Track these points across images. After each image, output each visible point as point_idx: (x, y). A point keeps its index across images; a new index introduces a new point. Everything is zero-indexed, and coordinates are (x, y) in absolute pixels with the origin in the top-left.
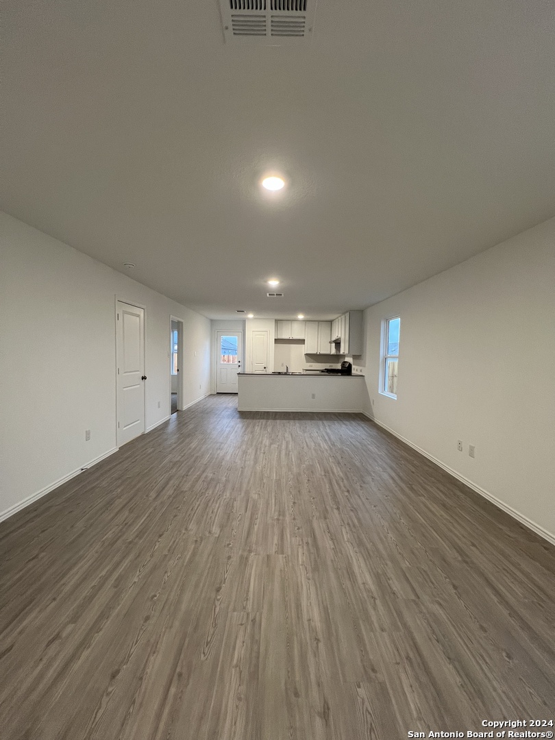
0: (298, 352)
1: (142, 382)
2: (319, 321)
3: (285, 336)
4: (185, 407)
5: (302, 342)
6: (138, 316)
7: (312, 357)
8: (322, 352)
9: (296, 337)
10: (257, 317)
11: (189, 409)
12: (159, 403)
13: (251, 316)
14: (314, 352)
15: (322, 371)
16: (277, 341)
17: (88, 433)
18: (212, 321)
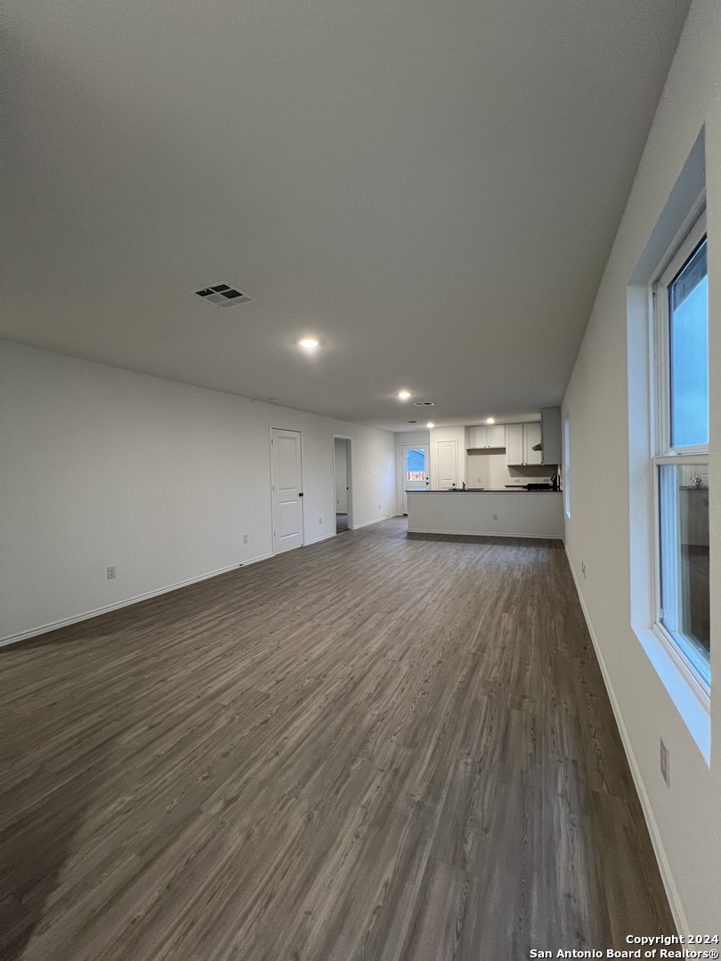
0: (499, 464)
1: (300, 499)
2: (523, 424)
3: (479, 446)
4: (355, 527)
5: (502, 451)
6: (294, 439)
7: (517, 469)
8: (529, 463)
9: (493, 445)
10: (438, 425)
11: (360, 530)
12: (320, 519)
13: (430, 425)
14: (519, 463)
15: (524, 487)
16: (470, 452)
17: (245, 537)
18: (396, 435)
